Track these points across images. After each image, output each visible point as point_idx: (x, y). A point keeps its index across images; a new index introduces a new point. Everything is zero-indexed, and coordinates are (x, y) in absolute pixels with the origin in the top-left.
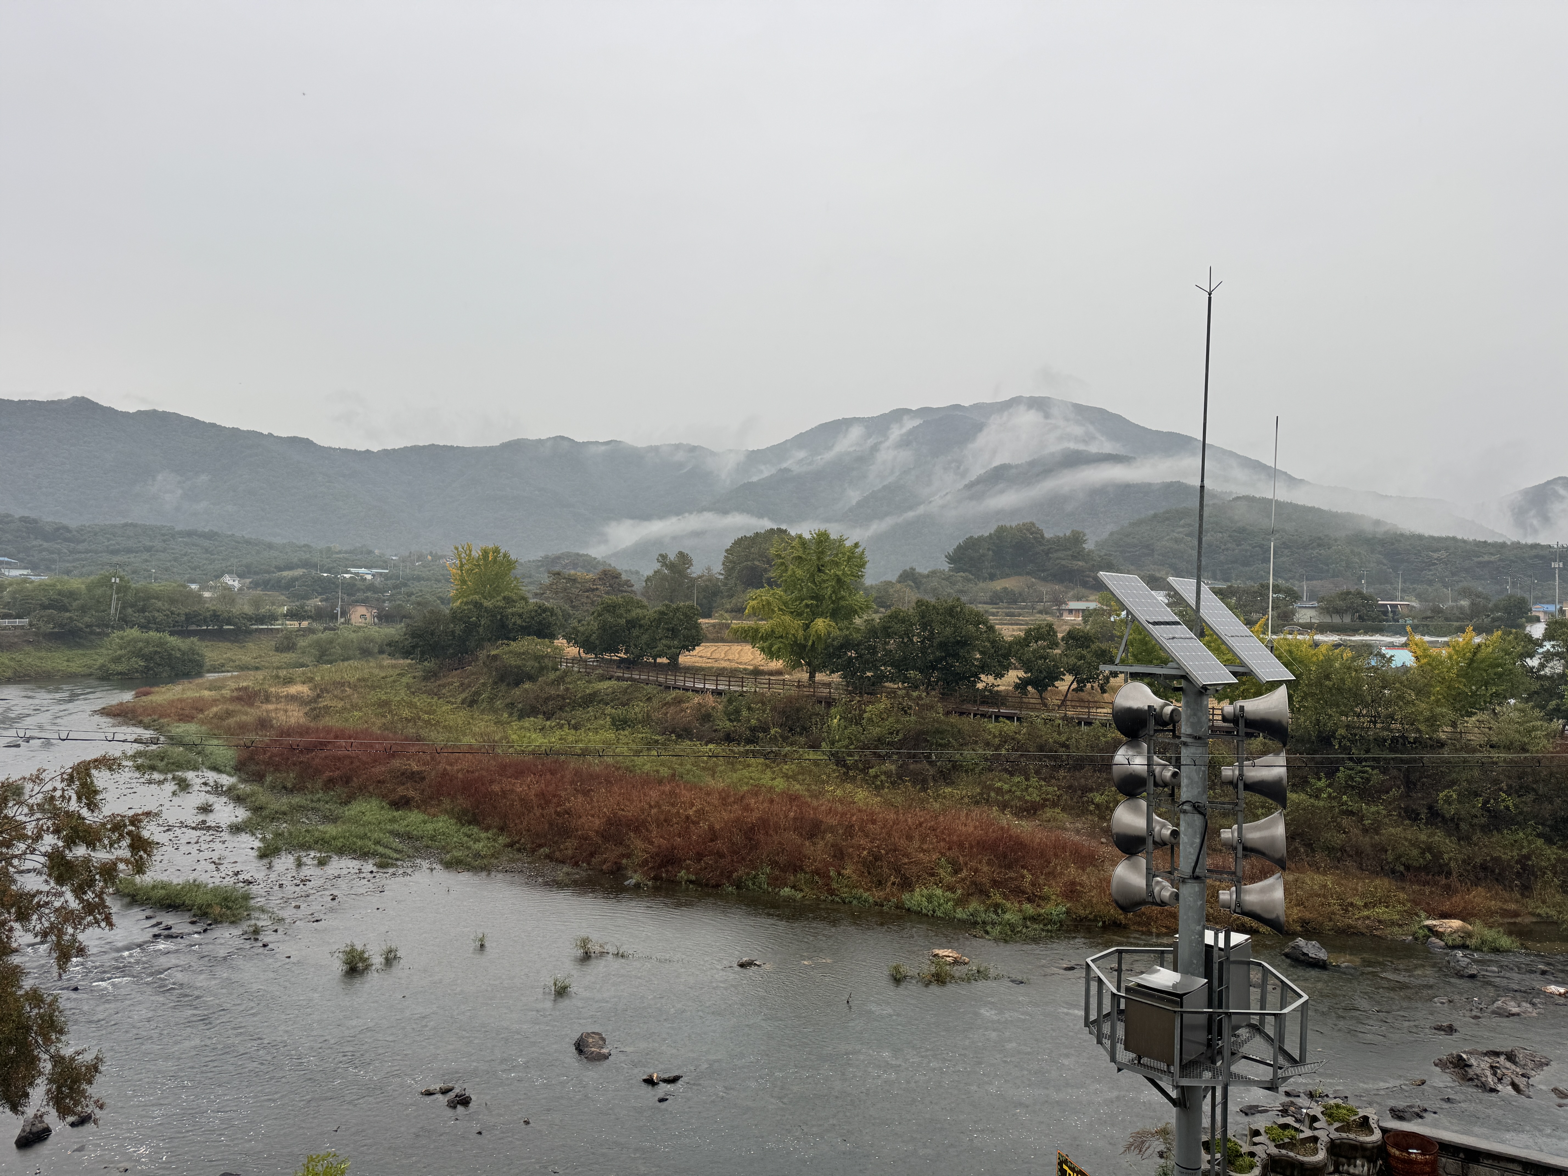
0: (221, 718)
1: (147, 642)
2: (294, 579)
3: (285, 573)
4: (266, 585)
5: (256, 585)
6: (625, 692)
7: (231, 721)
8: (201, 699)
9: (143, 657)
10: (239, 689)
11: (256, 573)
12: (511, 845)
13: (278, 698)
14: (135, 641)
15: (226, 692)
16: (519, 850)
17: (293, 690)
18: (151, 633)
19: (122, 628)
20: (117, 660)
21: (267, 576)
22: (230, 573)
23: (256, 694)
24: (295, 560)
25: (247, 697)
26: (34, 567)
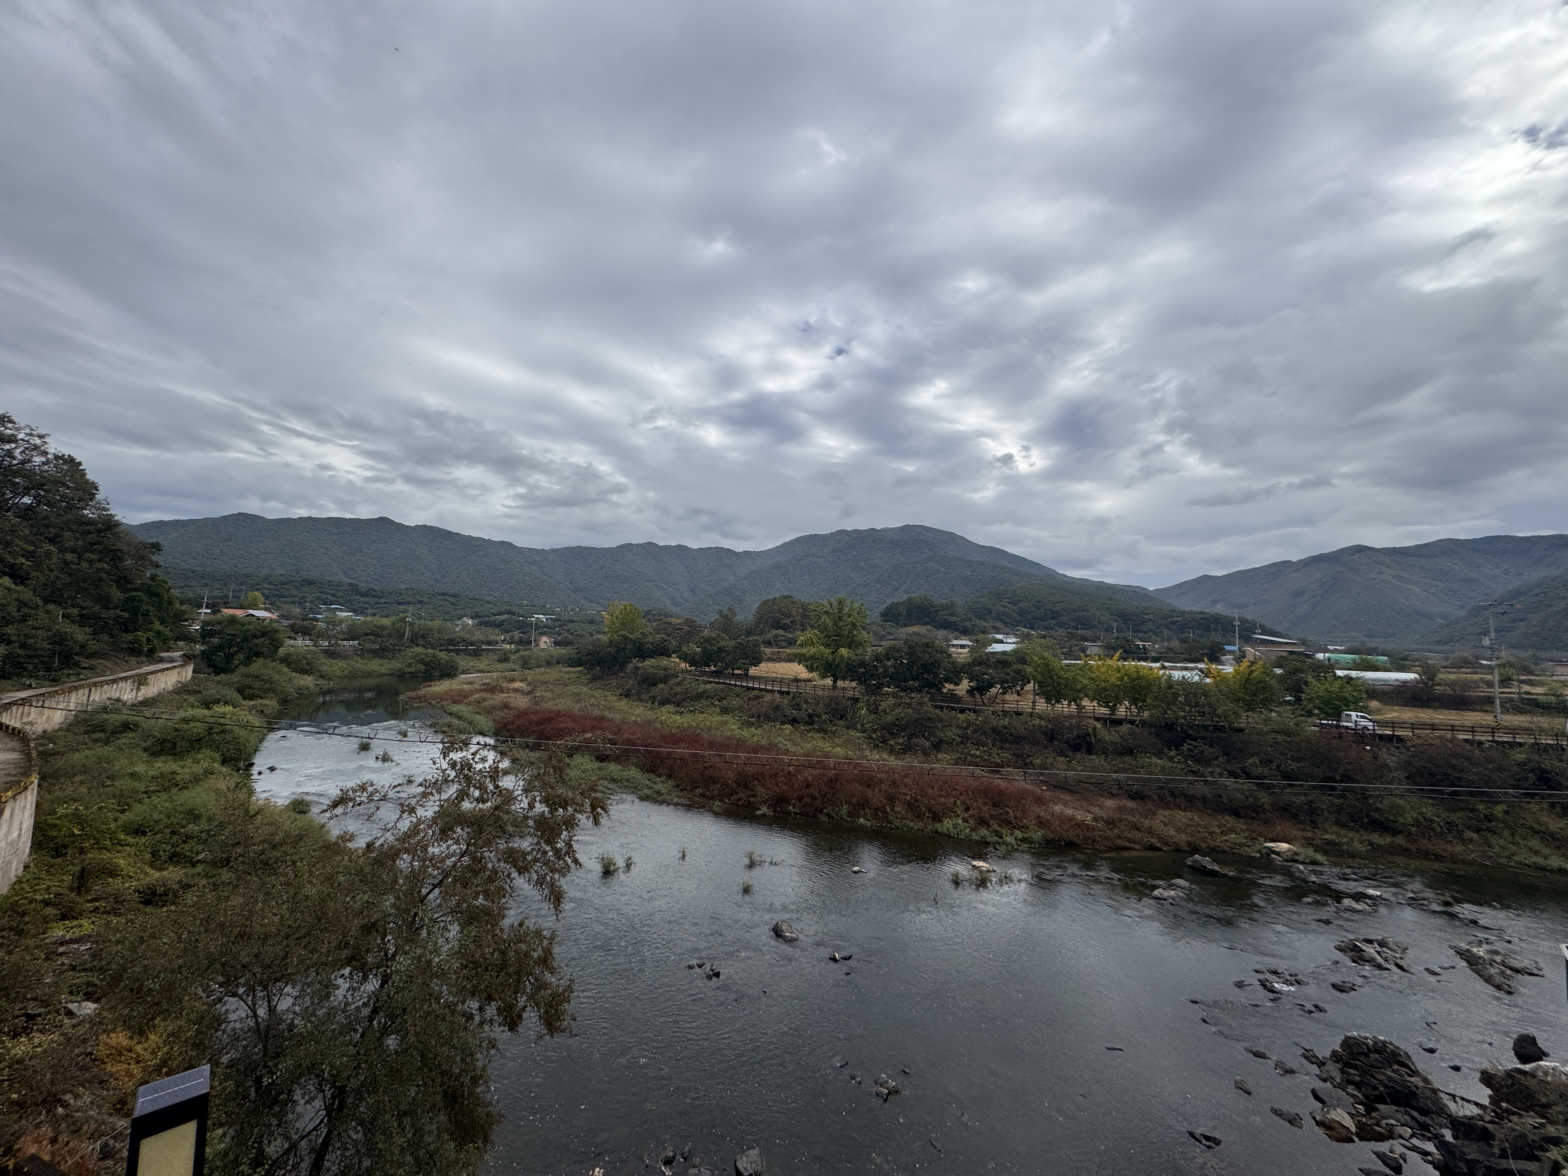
0: (479, 702)
1: (426, 655)
2: (503, 621)
3: (497, 617)
4: (487, 624)
5: (481, 624)
6: (722, 691)
7: (487, 703)
8: (463, 690)
9: (424, 663)
10: (483, 684)
11: (481, 617)
12: (677, 786)
13: (508, 690)
14: (419, 654)
15: (477, 686)
16: (682, 790)
17: (517, 685)
18: (429, 650)
19: (410, 647)
20: (409, 665)
21: (487, 619)
22: (467, 616)
23: (495, 687)
24: (503, 610)
25: (491, 689)
26: (354, 611)
